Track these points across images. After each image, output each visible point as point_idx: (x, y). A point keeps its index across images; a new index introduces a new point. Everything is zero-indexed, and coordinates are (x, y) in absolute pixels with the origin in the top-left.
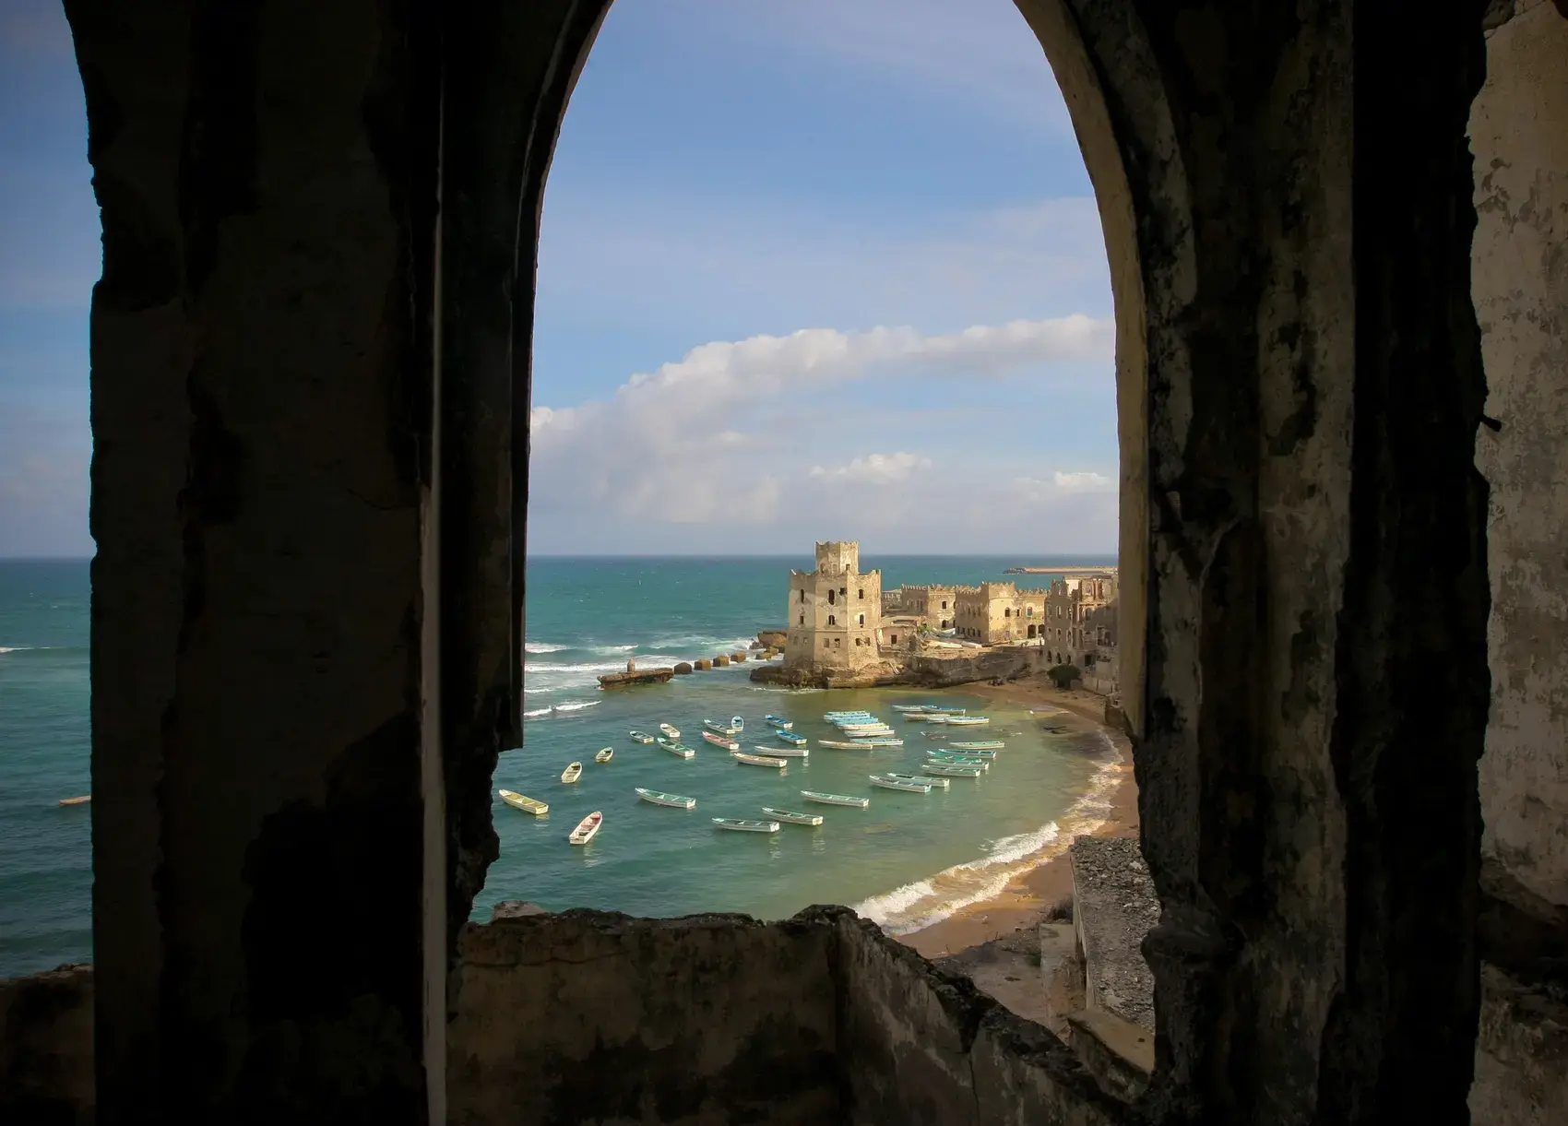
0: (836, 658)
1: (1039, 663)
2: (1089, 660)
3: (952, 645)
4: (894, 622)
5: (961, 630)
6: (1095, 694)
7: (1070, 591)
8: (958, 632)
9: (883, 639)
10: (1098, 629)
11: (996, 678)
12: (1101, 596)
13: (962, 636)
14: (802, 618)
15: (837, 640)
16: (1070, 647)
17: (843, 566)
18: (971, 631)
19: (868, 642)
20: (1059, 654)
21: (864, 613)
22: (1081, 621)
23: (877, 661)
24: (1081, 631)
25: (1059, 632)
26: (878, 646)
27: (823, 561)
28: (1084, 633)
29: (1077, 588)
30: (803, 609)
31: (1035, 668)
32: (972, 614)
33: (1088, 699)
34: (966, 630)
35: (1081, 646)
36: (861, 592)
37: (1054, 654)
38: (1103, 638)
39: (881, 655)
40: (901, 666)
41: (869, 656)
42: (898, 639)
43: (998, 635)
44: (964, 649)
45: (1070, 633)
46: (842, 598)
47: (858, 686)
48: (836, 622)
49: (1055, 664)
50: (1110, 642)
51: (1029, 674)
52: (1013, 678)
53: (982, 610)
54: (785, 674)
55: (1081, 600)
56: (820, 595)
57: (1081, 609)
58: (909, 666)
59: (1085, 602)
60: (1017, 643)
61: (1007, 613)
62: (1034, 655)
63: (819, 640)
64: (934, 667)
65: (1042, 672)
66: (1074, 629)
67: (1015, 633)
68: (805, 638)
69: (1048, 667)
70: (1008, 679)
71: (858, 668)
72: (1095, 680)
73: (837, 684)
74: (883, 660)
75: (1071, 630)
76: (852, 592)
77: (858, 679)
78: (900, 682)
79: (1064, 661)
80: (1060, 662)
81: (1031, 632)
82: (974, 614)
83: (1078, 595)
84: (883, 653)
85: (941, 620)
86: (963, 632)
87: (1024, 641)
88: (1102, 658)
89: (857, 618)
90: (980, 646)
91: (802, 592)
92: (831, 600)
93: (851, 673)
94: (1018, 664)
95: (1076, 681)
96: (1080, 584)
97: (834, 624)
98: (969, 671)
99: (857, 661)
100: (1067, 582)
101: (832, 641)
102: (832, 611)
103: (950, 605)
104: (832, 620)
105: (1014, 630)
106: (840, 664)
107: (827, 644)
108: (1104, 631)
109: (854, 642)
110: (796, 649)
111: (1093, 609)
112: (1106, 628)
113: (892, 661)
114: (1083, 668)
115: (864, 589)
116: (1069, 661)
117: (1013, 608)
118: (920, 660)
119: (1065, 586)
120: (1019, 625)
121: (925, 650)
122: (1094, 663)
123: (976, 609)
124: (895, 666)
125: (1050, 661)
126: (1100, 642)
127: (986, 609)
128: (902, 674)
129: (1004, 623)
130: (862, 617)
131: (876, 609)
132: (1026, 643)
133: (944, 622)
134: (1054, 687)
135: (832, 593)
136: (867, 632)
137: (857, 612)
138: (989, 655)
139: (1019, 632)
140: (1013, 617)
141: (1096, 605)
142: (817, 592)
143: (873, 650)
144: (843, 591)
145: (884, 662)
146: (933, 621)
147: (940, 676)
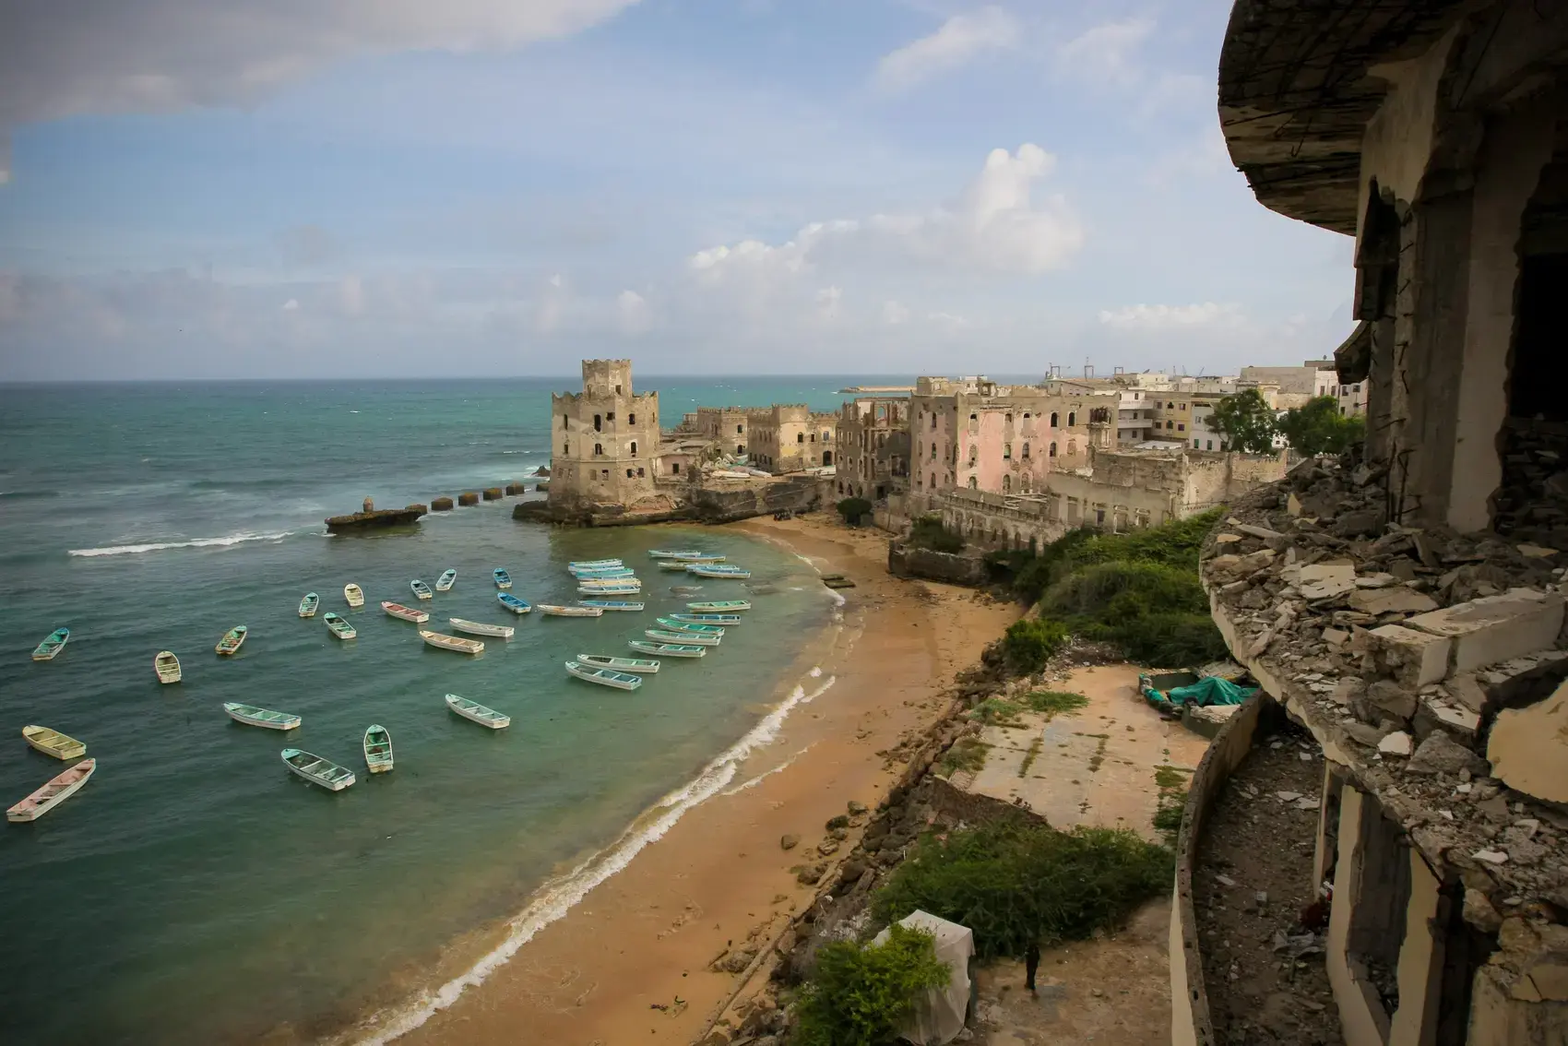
0: (604, 492)
1: (830, 492)
2: (881, 492)
3: (739, 475)
4: (682, 448)
5: (753, 457)
6: (887, 531)
7: (862, 414)
8: (750, 459)
9: (660, 468)
10: (893, 457)
11: (784, 511)
12: (896, 420)
13: (754, 463)
14: (566, 447)
15: (605, 471)
16: (861, 479)
17: (612, 387)
18: (763, 458)
19: (641, 472)
20: (850, 485)
21: (635, 441)
22: (873, 449)
23: (651, 493)
24: (873, 460)
25: (851, 461)
26: (654, 477)
27: (590, 382)
28: (876, 462)
29: (868, 412)
30: (567, 437)
31: (826, 500)
32: (763, 438)
33: (877, 538)
34: (758, 457)
35: (873, 478)
36: (632, 417)
37: (846, 485)
38: (898, 467)
39: (657, 487)
40: (679, 499)
41: (643, 489)
42: (680, 468)
43: (789, 462)
44: (753, 479)
45: (861, 462)
46: (610, 424)
47: (629, 523)
48: (603, 451)
49: (846, 496)
50: (905, 474)
51: (819, 507)
52: (801, 512)
53: (773, 436)
54: (549, 510)
55: (873, 426)
56: (586, 421)
57: (873, 436)
58: (689, 499)
59: (878, 427)
60: (810, 472)
61: (800, 438)
62: (826, 487)
63: (584, 472)
64: (714, 500)
65: (833, 505)
66: (865, 458)
67: (809, 460)
68: (570, 470)
69: (839, 499)
70: (797, 513)
71: (628, 503)
72: (887, 515)
73: (604, 522)
74: (659, 492)
75: (862, 459)
76: (621, 417)
77: (627, 515)
78: (676, 517)
79: (856, 495)
80: (851, 494)
81: (827, 459)
82: (766, 439)
83: (870, 419)
84: (659, 484)
85: (736, 445)
86: (755, 460)
87: (818, 469)
88: (896, 490)
89: (628, 446)
90: (769, 475)
91: (566, 417)
92: (598, 427)
93: (621, 509)
94: (809, 496)
95: (867, 516)
96: (873, 407)
97: (601, 453)
98: (754, 505)
99: (628, 495)
100: (859, 404)
101: (599, 473)
102: (598, 438)
103: (745, 429)
104: (598, 447)
105: (807, 457)
106: (608, 498)
107: (594, 476)
108: (899, 460)
109: (624, 473)
110: (561, 482)
111: (887, 436)
112: (900, 456)
113: (669, 493)
114: (875, 502)
115: (636, 413)
116: (861, 494)
117: (807, 433)
118: (701, 493)
119: (856, 409)
120: (813, 451)
121: (707, 480)
122: (887, 496)
123: (767, 433)
124: (673, 500)
125: (841, 492)
126: (894, 472)
127: (777, 434)
128: (679, 508)
129: (797, 450)
130: (633, 445)
131: (651, 436)
132: (819, 472)
133: (740, 447)
134: (842, 522)
135: (597, 419)
136: (640, 462)
137: (626, 439)
138: (777, 487)
139: (813, 459)
140: (807, 442)
141: (890, 431)
142: (582, 417)
143: (646, 481)
144: (610, 416)
145: (660, 496)
146: (728, 447)
147: (720, 510)
